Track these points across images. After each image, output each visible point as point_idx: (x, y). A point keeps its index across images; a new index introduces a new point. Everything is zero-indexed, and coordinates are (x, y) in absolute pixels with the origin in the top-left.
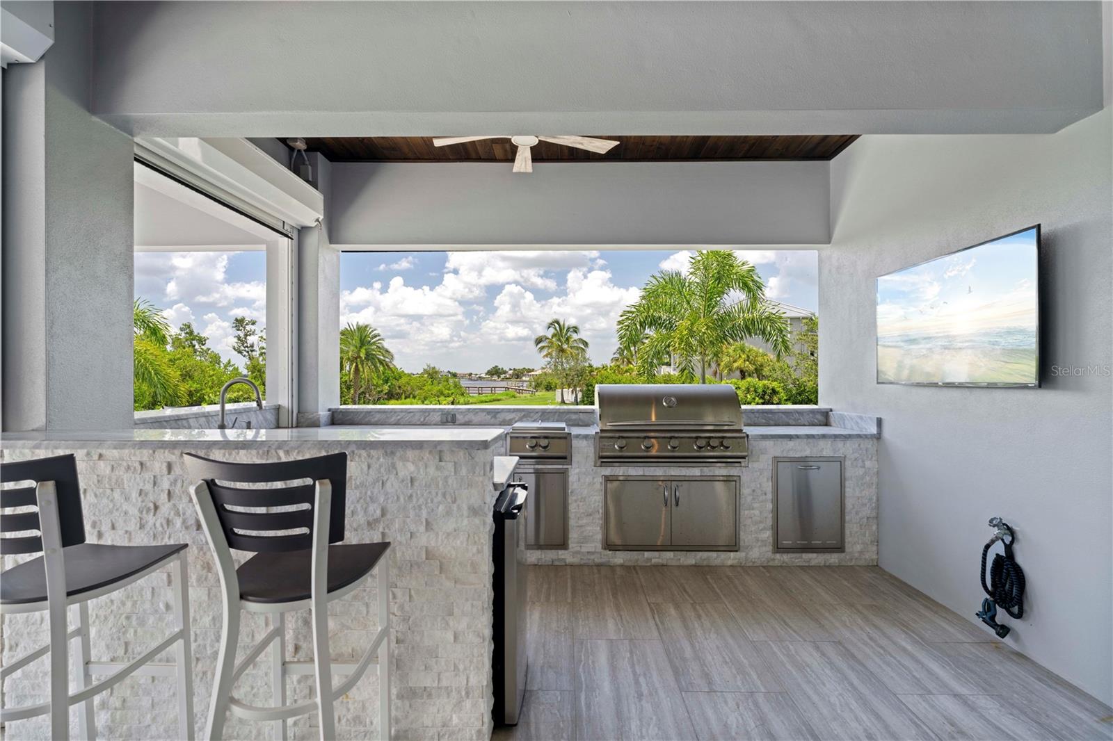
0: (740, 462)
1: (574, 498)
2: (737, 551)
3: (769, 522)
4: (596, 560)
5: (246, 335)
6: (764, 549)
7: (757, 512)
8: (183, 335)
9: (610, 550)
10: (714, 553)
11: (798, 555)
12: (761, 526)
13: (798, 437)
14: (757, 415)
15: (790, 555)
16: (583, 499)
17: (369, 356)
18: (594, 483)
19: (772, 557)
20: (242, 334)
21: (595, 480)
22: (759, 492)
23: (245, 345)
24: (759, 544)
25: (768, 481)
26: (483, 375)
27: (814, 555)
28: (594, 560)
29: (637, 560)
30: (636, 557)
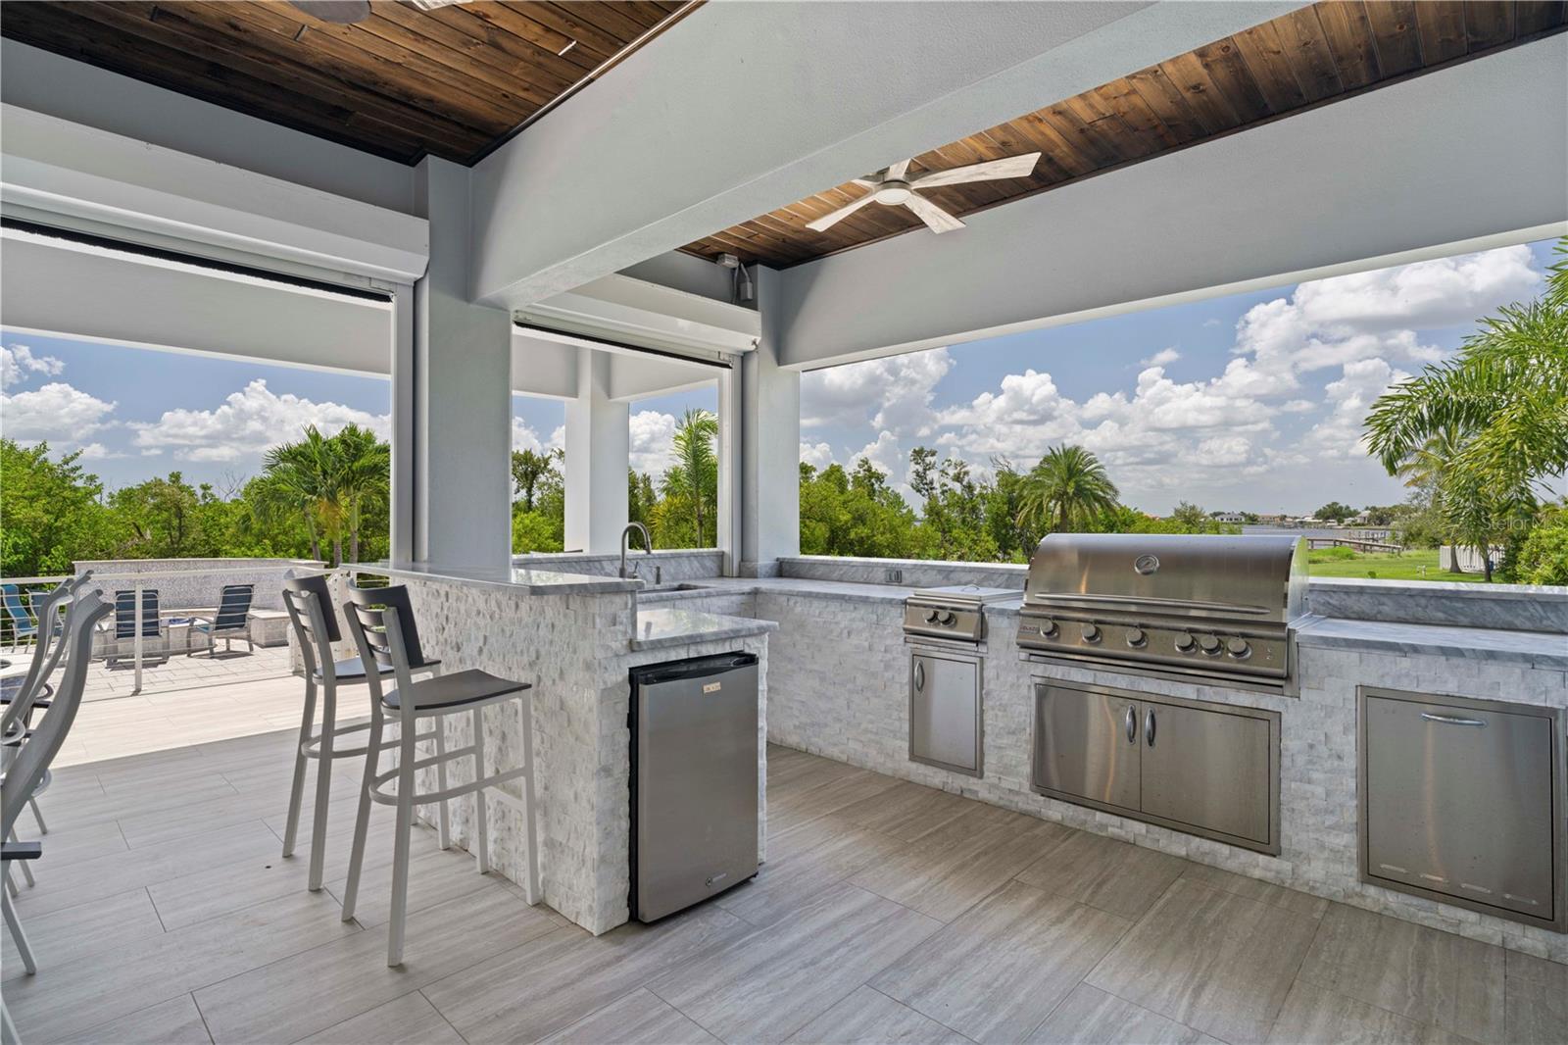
0: (1281, 686)
1: (991, 703)
2: (1274, 856)
3: (1351, 816)
4: (1020, 804)
5: (925, 470)
6: (1337, 868)
7: (1320, 791)
8: (862, 472)
9: (1043, 795)
10: (1225, 846)
11: (1426, 903)
12: (1330, 820)
13: (1415, 649)
14: (1423, 601)
15: (1402, 897)
16: (1004, 708)
17: (1080, 492)
18: (1019, 686)
19: (1358, 889)
20: (921, 469)
21: (1021, 681)
22: (1323, 750)
23: (925, 481)
24: (1326, 854)
25: (1345, 731)
26: (1309, 519)
27: (1473, 916)
28: (1017, 803)
29: (1085, 822)
30: (1083, 817)
